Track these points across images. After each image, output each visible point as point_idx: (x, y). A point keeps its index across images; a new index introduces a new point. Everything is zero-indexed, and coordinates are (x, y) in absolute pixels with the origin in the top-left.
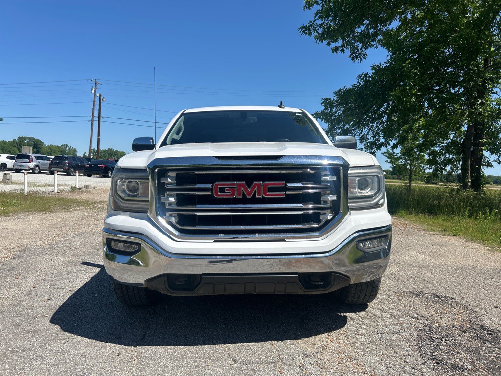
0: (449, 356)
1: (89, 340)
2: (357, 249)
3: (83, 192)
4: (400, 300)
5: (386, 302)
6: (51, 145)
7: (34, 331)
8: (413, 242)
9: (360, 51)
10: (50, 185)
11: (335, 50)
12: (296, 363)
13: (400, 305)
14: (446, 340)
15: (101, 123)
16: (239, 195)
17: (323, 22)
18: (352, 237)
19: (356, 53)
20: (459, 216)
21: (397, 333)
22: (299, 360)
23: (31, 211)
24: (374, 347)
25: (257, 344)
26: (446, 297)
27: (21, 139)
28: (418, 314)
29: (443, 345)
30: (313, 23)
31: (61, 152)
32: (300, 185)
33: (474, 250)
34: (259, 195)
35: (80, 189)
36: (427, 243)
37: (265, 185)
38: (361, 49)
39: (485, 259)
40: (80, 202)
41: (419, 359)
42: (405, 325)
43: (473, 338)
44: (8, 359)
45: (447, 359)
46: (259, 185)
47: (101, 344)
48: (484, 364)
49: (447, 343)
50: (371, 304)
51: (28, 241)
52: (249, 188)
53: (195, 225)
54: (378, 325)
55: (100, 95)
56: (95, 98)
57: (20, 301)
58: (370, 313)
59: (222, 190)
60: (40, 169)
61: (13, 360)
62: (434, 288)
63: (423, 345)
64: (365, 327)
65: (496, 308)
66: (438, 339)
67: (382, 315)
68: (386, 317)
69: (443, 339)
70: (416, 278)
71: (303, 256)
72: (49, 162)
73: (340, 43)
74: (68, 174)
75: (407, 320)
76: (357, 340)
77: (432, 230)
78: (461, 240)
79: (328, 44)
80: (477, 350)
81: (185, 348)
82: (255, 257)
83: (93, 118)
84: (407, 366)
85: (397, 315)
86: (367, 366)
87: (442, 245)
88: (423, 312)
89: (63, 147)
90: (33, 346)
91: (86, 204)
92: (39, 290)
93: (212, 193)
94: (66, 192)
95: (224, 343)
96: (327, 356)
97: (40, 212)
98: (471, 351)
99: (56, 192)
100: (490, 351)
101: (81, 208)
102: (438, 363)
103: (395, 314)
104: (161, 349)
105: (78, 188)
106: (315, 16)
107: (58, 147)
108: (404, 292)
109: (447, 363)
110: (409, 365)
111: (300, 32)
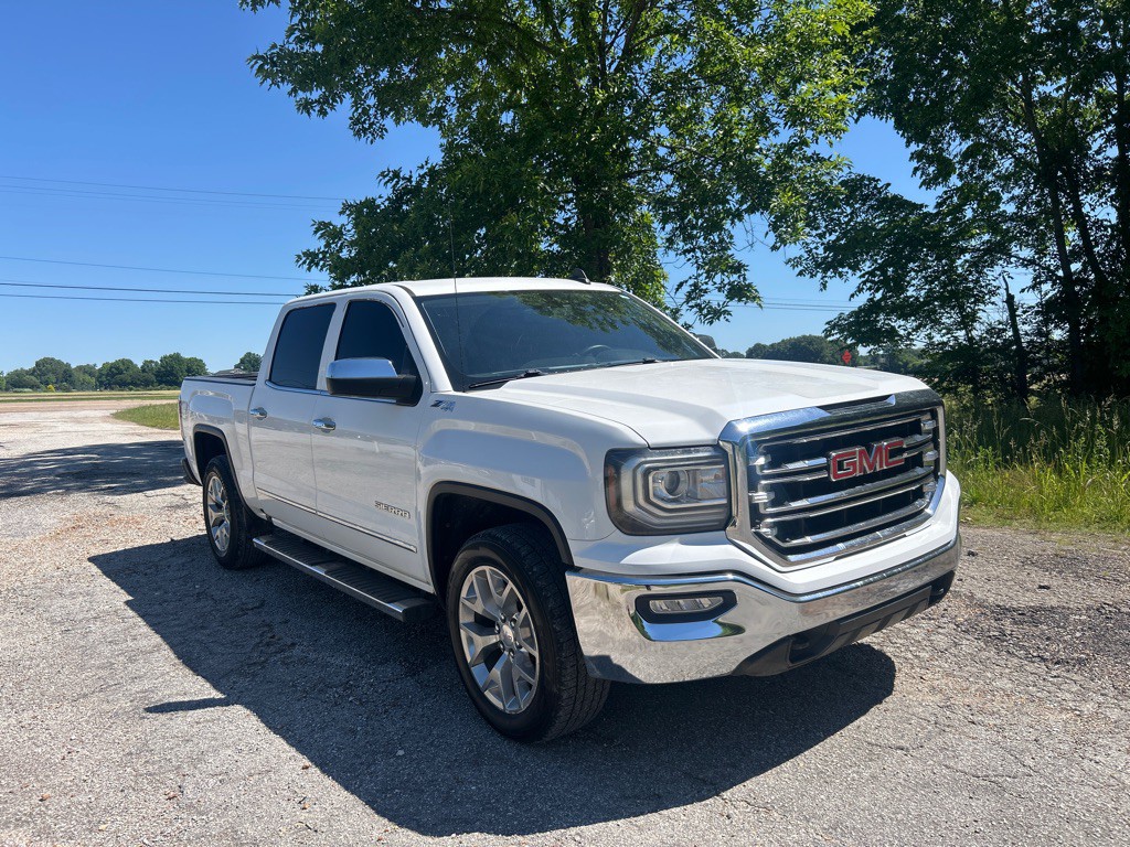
11: (306, 106)
16: (861, 470)
34: (881, 465)
37: (886, 448)
42: (941, 631)
46: (880, 449)
49: (1018, 638)
52: (870, 455)
66: (1000, 635)
68: (905, 628)
79: (293, 93)
106: (288, 37)
111: (252, 67)
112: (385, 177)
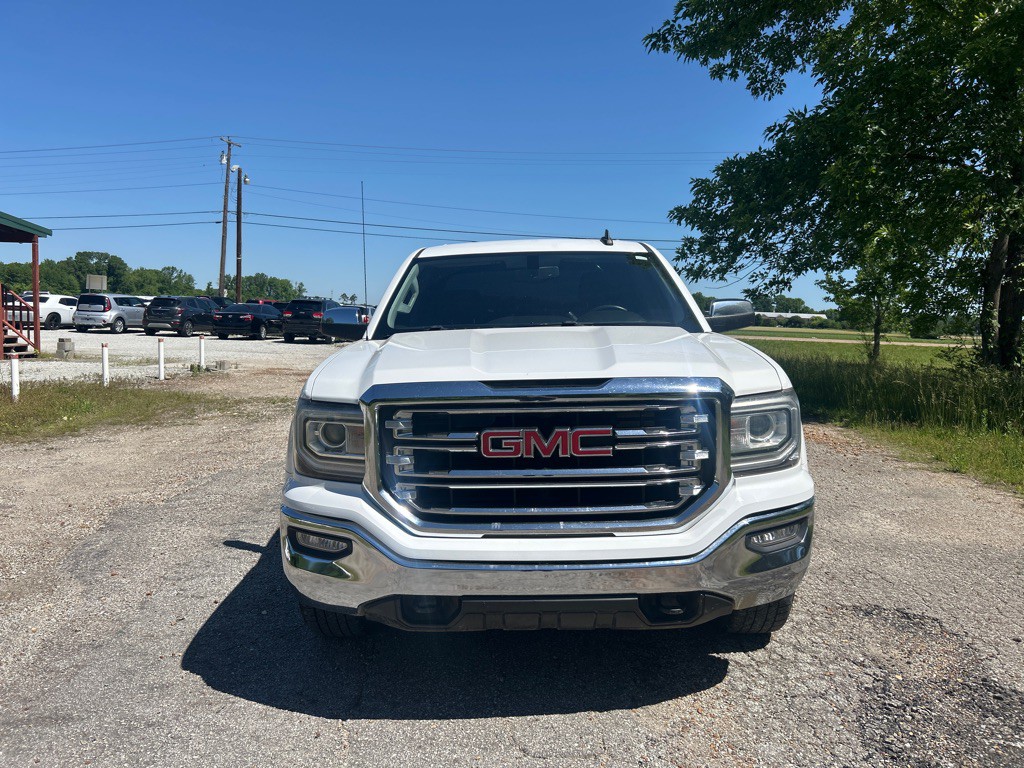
0: (916, 743)
1: (261, 706)
2: (748, 548)
3: (214, 377)
4: (833, 624)
5: (805, 628)
6: (142, 269)
7: (162, 687)
8: (870, 490)
9: (769, 77)
10: (148, 361)
11: (718, 73)
12: (633, 756)
13: (833, 635)
14: (912, 710)
15: (243, 226)
16: (528, 453)
17: (694, 22)
18: (737, 527)
19: (761, 80)
20: (970, 426)
21: (822, 696)
22: (640, 750)
23: (120, 423)
24: (778, 723)
25: (562, 716)
26: (922, 617)
27: (83, 257)
28: (864, 655)
29: (907, 721)
30: (673, 26)
31: (163, 282)
32: (641, 432)
33: (992, 507)
34: (565, 452)
35: (207, 370)
36: (899, 490)
37: (575, 435)
38: (773, 73)
39: (1011, 527)
40: (212, 402)
41: (860, 749)
42: (838, 679)
43: (964, 705)
44: (122, 742)
45: (911, 750)
46: (564, 435)
47: (284, 714)
48: (979, 760)
49: (913, 718)
50: (777, 635)
51: (122, 490)
52: (546, 438)
53: (449, 506)
54: (787, 679)
55: (240, 171)
56: (227, 176)
57: (128, 623)
58: (775, 652)
59: (497, 444)
60: (127, 324)
61: (132, 745)
62: (902, 598)
63: (869, 722)
64: (763, 683)
65: (1018, 641)
66: (898, 707)
67: (796, 657)
68: (804, 662)
69: (908, 709)
70: (868, 576)
71: (647, 564)
72: (143, 309)
73: (728, 59)
74: (181, 334)
75: (844, 667)
76: (747, 710)
77: (912, 459)
78: (969, 483)
79: (705, 62)
80: (969, 731)
81: (434, 724)
82: (558, 566)
83: (225, 217)
84: (836, 764)
85: (826, 656)
86: (762, 763)
87: (929, 496)
88: (875, 650)
89: (166, 272)
90: (164, 717)
91: (224, 404)
92: (158, 598)
93: (479, 449)
94: (181, 378)
95: (504, 716)
96: (689, 741)
97: (138, 425)
98: (958, 734)
99: (162, 378)
100: (993, 733)
101: (215, 414)
102: (893, 758)
103: (821, 655)
104: (390, 725)
105: (204, 367)
106: (677, 12)
107: (156, 272)
108: (843, 606)
109: (909, 757)
110: (839, 761)
111: (647, 45)
112: (772, 131)
